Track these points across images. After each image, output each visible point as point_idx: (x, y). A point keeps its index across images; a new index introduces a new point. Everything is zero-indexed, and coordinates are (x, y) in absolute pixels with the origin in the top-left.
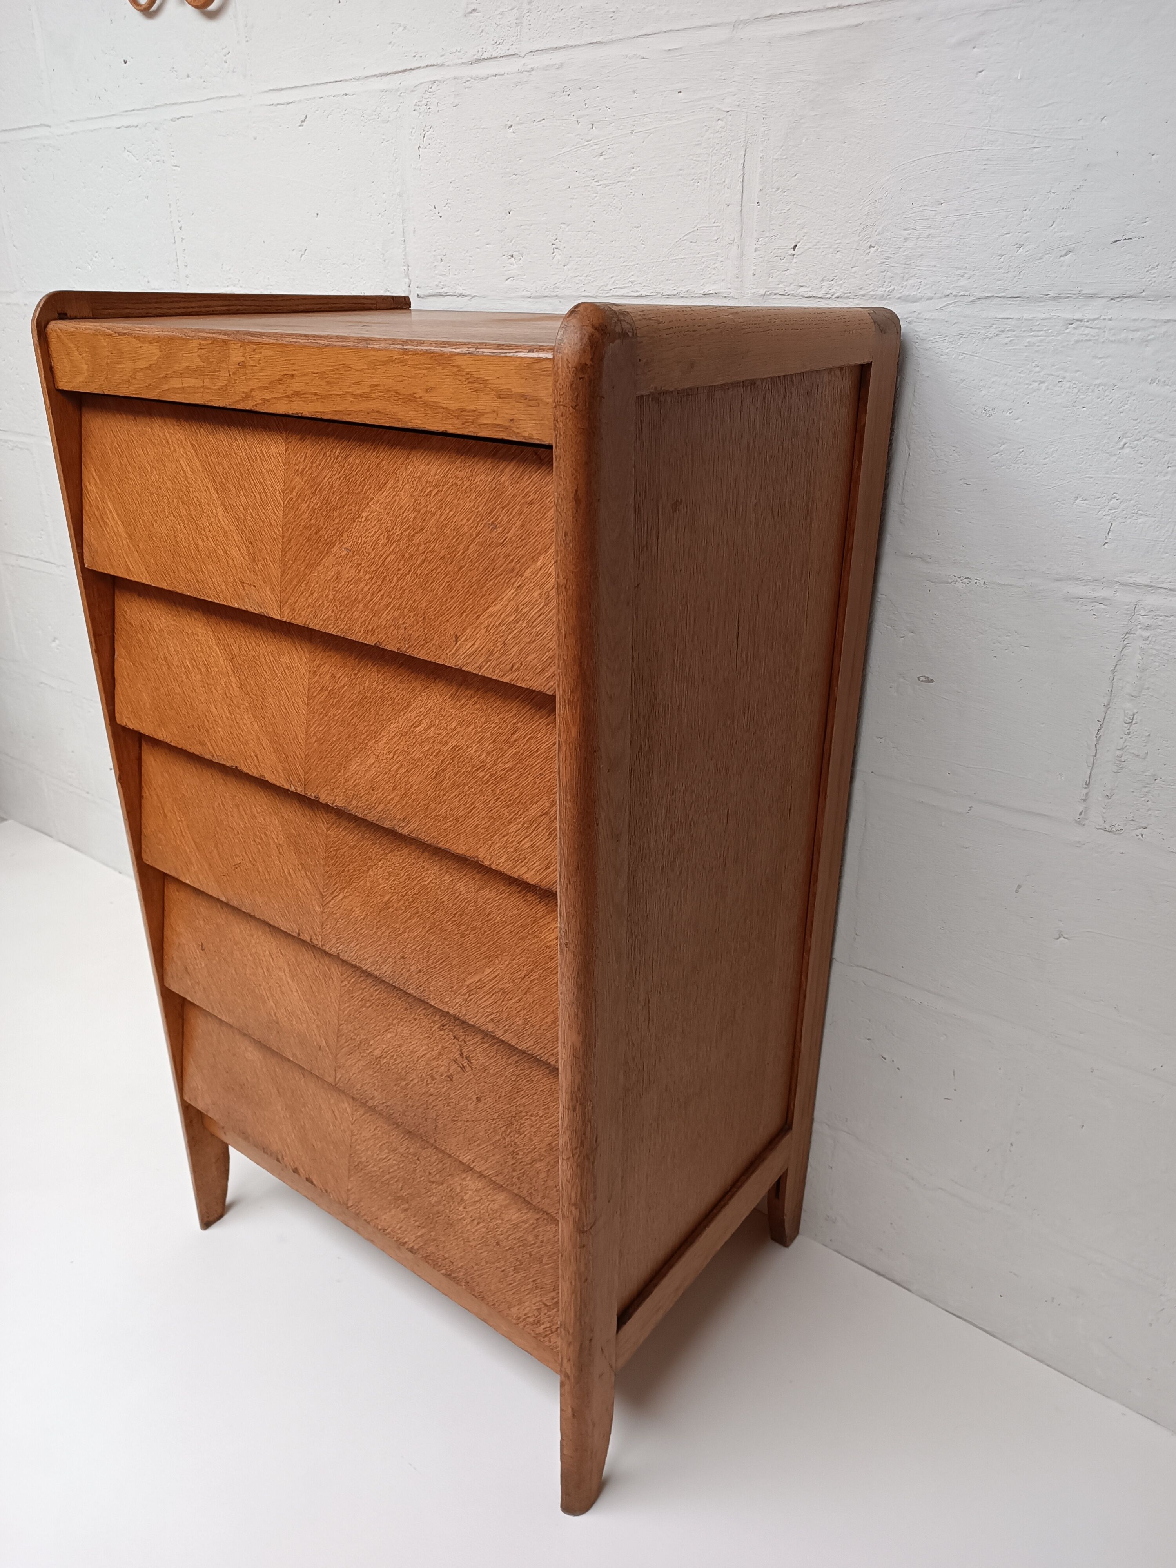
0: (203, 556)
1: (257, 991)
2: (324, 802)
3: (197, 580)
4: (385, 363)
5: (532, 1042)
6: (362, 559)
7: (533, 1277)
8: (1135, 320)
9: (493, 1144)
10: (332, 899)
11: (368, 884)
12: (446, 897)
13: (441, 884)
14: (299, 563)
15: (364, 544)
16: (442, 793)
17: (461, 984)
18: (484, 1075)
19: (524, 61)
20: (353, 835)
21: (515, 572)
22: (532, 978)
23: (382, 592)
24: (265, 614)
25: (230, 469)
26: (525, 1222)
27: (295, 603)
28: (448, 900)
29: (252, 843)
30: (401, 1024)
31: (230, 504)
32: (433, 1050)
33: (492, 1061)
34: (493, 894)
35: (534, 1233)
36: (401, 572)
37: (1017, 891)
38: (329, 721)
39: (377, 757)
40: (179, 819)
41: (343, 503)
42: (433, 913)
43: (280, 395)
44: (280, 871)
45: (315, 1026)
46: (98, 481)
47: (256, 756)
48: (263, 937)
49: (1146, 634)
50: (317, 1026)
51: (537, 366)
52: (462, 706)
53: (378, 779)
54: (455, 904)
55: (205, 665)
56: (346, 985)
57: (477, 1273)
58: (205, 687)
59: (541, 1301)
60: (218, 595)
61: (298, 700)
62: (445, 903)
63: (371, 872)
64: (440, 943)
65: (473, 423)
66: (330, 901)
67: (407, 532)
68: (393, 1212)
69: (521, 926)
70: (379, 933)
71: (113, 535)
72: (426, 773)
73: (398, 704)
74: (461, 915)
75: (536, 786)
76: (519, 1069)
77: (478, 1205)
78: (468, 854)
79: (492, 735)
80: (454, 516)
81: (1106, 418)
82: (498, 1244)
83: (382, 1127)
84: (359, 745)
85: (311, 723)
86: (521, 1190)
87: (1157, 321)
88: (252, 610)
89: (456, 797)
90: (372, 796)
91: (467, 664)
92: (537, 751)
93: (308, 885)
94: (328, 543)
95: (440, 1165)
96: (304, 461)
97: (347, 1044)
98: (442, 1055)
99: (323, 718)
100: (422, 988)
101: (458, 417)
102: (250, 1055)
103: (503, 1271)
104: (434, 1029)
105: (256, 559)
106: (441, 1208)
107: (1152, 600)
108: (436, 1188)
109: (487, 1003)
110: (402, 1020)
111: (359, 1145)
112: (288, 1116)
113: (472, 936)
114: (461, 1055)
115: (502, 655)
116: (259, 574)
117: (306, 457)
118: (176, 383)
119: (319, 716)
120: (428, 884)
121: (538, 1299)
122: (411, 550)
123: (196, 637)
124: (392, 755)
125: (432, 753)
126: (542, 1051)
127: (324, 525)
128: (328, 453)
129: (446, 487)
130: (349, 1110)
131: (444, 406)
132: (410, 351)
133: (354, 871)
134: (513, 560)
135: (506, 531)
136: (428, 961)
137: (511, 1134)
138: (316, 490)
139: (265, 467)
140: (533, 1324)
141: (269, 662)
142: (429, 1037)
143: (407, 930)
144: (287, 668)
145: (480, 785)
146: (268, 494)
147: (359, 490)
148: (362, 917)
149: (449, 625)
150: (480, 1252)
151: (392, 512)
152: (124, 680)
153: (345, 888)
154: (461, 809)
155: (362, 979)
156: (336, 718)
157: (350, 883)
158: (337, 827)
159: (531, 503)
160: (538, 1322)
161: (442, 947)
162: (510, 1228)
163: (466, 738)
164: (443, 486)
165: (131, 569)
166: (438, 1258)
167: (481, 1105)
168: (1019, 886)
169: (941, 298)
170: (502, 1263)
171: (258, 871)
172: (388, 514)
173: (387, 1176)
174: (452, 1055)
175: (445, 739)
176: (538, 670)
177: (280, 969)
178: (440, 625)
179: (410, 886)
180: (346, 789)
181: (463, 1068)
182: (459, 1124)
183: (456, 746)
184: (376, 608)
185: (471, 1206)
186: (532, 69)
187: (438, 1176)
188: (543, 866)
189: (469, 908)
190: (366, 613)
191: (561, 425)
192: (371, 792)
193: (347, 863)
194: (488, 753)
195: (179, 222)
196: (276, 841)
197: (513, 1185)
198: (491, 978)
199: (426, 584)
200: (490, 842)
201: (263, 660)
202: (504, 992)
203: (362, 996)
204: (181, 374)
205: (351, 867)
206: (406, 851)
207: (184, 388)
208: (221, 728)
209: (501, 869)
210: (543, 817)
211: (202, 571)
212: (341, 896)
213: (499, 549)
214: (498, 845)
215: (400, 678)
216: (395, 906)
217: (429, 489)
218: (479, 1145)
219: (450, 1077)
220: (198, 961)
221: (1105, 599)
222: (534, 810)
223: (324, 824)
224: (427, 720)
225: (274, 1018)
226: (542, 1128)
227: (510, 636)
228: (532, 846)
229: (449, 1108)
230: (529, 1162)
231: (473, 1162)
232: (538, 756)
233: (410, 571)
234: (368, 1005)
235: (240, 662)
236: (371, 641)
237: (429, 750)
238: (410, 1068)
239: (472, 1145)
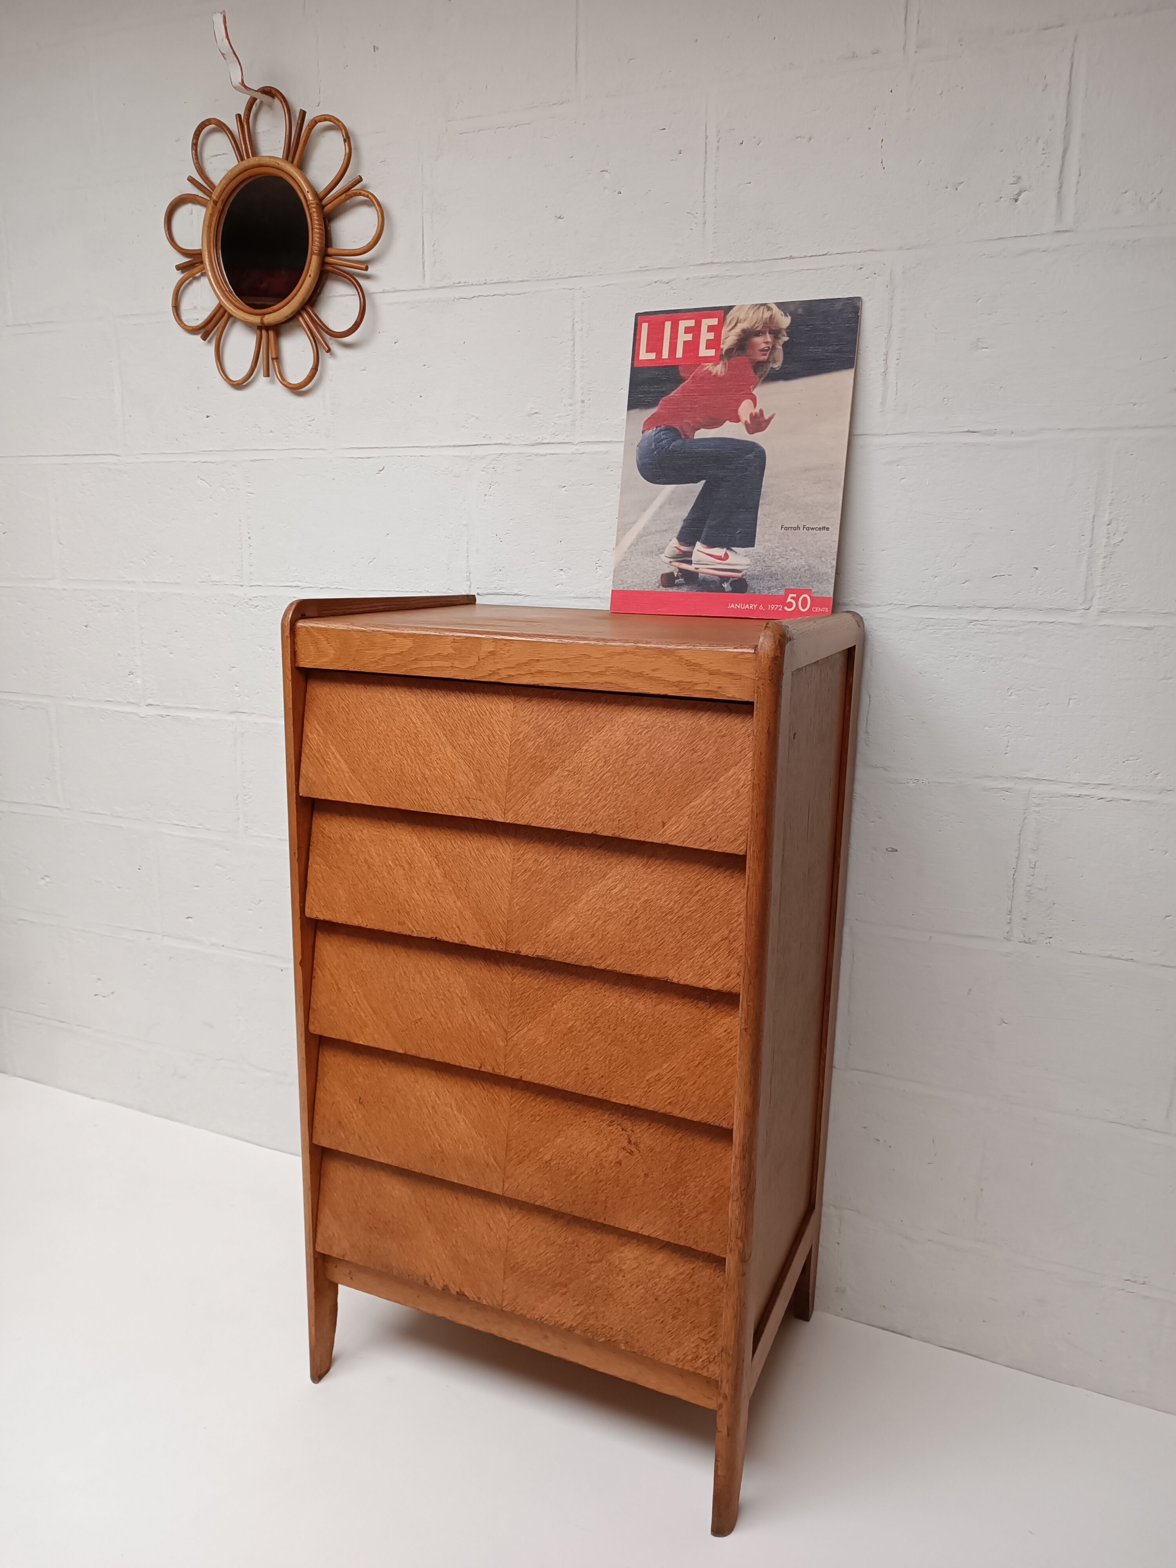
0: (429, 781)
1: (421, 1129)
2: (525, 954)
3: (422, 799)
4: (620, 654)
5: (706, 1113)
6: (582, 777)
7: (690, 1320)
8: (1010, 621)
9: (660, 1209)
10: (517, 1033)
11: (552, 1016)
12: (626, 1016)
13: (621, 1005)
14: (524, 782)
15: (584, 766)
16: (636, 934)
17: (641, 1080)
18: (650, 1154)
19: (576, 447)
20: (538, 980)
21: (712, 779)
22: (705, 1064)
23: (599, 798)
24: (489, 819)
25: (459, 720)
26: (681, 1274)
27: (519, 809)
28: (628, 1018)
29: (434, 1000)
30: (570, 1129)
31: (458, 744)
32: (602, 1144)
33: (658, 1141)
34: (669, 1007)
35: (690, 1281)
36: (616, 783)
37: (969, 994)
38: (531, 893)
39: (577, 915)
40: (354, 991)
41: (566, 741)
42: (615, 1029)
43: (524, 673)
44: (463, 1018)
45: (482, 1147)
46: (321, 732)
47: (458, 927)
48: (428, 1081)
49: (1037, 809)
50: (485, 1147)
51: (741, 657)
52: (652, 872)
53: (577, 931)
54: (635, 1019)
55: (409, 863)
56: (515, 1107)
57: (637, 1331)
58: (407, 879)
59: (699, 1338)
60: (443, 809)
61: (503, 880)
62: (625, 1020)
63: (555, 1006)
64: (621, 1051)
65: (689, 689)
66: (514, 1035)
67: (622, 758)
68: (551, 1298)
69: (694, 1027)
70: (563, 1053)
71: (334, 770)
72: (621, 922)
73: (597, 875)
74: (640, 1027)
75: (716, 921)
76: (683, 1142)
77: (636, 1271)
78: (659, 976)
79: (678, 889)
80: (662, 745)
81: (999, 677)
82: (656, 1299)
83: (539, 1226)
84: (560, 908)
85: (515, 896)
86: (687, 1241)
87: (1024, 622)
88: (476, 817)
89: (648, 936)
90: (572, 944)
91: (673, 840)
92: (717, 896)
93: (493, 1026)
94: (551, 768)
95: (599, 1245)
96: (530, 714)
97: (516, 1156)
98: (611, 1146)
99: (525, 892)
100: (604, 1090)
101: (676, 686)
102: (397, 1192)
103: (662, 1322)
104: (602, 1127)
105: (483, 781)
106: (600, 1282)
107: (1039, 788)
108: (594, 1266)
109: (665, 1091)
110: (571, 1125)
111: (515, 1247)
112: (438, 1239)
113: (650, 1041)
114: (630, 1142)
115: (702, 832)
116: (485, 791)
117: (532, 712)
118: (426, 664)
119: (522, 890)
120: (610, 1007)
121: (696, 1337)
122: (625, 769)
123: (400, 842)
124: (590, 912)
125: (627, 907)
126: (715, 1118)
127: (548, 755)
128: (553, 709)
129: (654, 728)
130: (505, 1219)
131: (666, 679)
132: (641, 647)
133: (539, 1008)
134: (709, 772)
135: (704, 754)
136: (610, 1067)
137: (678, 1197)
138: (541, 733)
139: (494, 718)
140: (691, 1361)
141: (474, 855)
142: (598, 1134)
143: (590, 1047)
144: (492, 858)
145: (669, 925)
146: (497, 737)
147: (580, 732)
148: (547, 1043)
149: (657, 815)
150: (639, 1311)
151: (608, 745)
152: (317, 882)
153: (529, 1022)
154: (652, 944)
155: (531, 1098)
156: (539, 890)
157: (535, 1018)
158: (522, 976)
159: (724, 736)
160: (697, 1357)
161: (623, 1054)
162: (668, 1283)
163: (656, 894)
164: (652, 728)
165: (352, 793)
166: (598, 1329)
167: (649, 1179)
168: (970, 990)
169: (886, 605)
170: (661, 1315)
171: (440, 1022)
172: (605, 746)
173: (545, 1268)
174: (620, 1144)
175: (637, 896)
176: (731, 840)
177: (446, 1105)
178: (649, 816)
179: (592, 1012)
180: (547, 942)
181: (631, 1153)
182: (628, 1200)
183: (647, 900)
184: (594, 808)
185: (630, 1273)
186: (584, 453)
187: (596, 1255)
188: (725, 976)
189: (647, 1021)
190: (584, 813)
191: (762, 690)
192: (571, 941)
193: (532, 1003)
194: (676, 902)
195: (249, 533)
196: (460, 995)
197: (679, 1239)
198: (668, 1070)
199: (637, 790)
200: (678, 965)
201: (468, 854)
202: (681, 1079)
203: (532, 1112)
204: (431, 658)
205: (535, 1005)
206: (588, 986)
207: (432, 667)
208: (423, 908)
209: (688, 983)
210: (723, 941)
211: (428, 792)
212: (525, 1030)
213: (698, 765)
214: (685, 966)
215: (598, 856)
216: (579, 1029)
217: (641, 730)
218: (647, 1213)
219: (620, 1163)
220: (354, 1114)
221: (1010, 788)
222: (716, 938)
223: (509, 974)
224: (622, 884)
225: (439, 1148)
226: (705, 1186)
227: (708, 820)
228: (715, 963)
229: (618, 1188)
230: (695, 1215)
231: (642, 1228)
232: (718, 899)
233: (624, 782)
234: (538, 1118)
235: (445, 857)
236: (589, 830)
237: (623, 905)
238: (579, 1163)
239: (640, 1215)
